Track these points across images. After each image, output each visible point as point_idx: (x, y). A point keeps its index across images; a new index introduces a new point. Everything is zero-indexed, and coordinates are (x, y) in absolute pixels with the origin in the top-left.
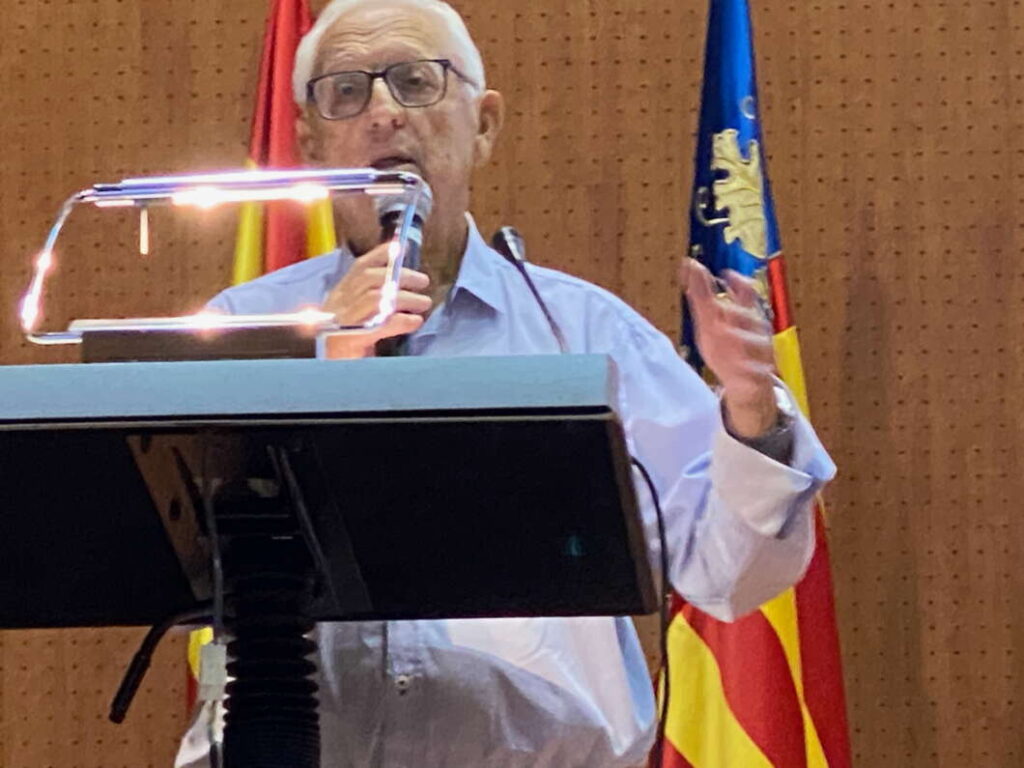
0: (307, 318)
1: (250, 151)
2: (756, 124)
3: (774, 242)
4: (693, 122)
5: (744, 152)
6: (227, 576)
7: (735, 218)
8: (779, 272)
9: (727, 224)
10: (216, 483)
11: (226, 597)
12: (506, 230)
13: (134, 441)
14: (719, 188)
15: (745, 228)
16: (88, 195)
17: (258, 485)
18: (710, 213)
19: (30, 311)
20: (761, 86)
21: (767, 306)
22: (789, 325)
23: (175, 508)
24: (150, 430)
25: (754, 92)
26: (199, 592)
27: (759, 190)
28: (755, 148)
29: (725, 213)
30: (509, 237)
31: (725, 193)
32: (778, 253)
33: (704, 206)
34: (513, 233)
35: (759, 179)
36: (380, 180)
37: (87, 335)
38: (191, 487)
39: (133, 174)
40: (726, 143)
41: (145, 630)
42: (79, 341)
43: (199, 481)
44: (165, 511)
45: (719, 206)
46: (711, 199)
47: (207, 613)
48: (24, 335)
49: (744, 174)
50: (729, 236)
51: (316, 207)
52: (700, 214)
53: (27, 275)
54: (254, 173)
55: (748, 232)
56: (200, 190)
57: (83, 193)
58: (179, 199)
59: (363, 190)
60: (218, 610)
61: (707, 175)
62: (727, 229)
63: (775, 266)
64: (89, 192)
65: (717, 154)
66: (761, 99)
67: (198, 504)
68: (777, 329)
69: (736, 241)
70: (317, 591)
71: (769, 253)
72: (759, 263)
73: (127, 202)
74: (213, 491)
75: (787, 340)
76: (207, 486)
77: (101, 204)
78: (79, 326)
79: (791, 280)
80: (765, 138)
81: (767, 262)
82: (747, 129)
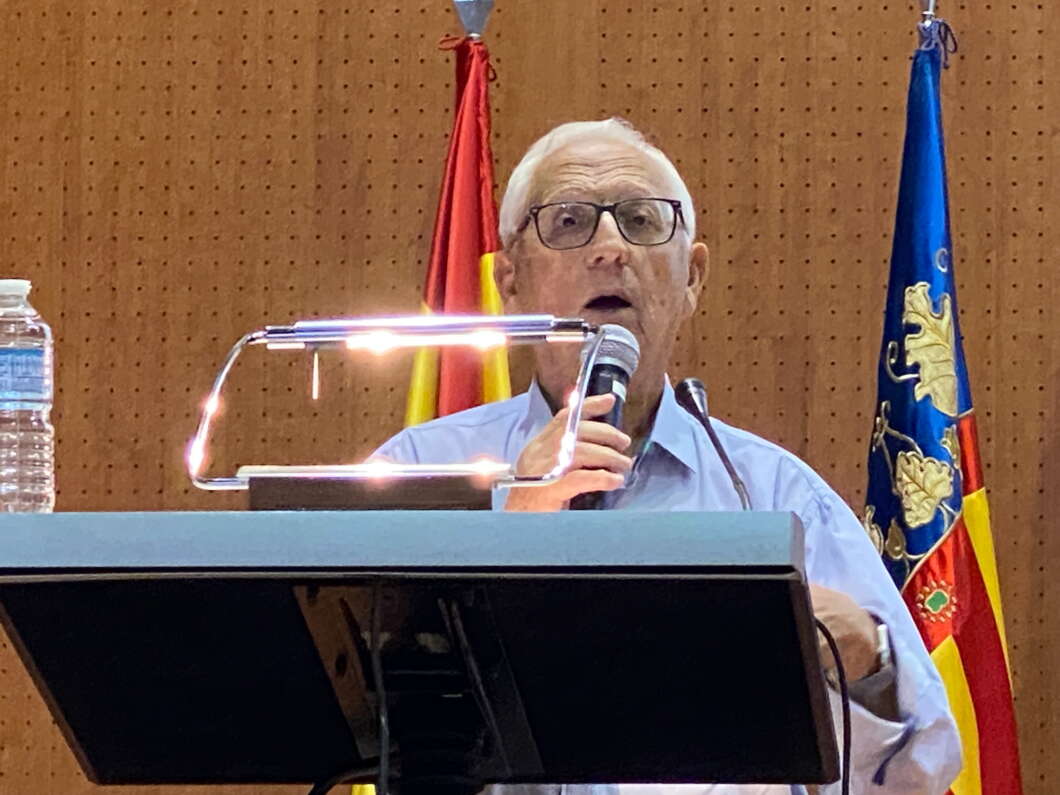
0: (483, 468)
2: (950, 275)
3: (965, 399)
4: (885, 279)
5: (936, 306)
6: (394, 733)
7: (925, 373)
8: (971, 435)
9: (918, 380)
10: (385, 637)
11: (392, 756)
12: (689, 382)
13: (301, 593)
14: (910, 343)
15: (936, 384)
16: (259, 337)
17: (429, 641)
18: (900, 368)
19: (196, 456)
20: (954, 240)
21: (957, 466)
22: (980, 485)
23: (342, 663)
24: (317, 582)
25: (948, 244)
26: (365, 751)
27: (950, 346)
28: (947, 303)
29: (916, 368)
30: (692, 389)
31: (916, 348)
32: (969, 412)
33: (893, 361)
34: (697, 385)
35: (952, 335)
36: (560, 327)
37: (252, 481)
38: (360, 643)
39: (303, 318)
40: (917, 297)
41: (307, 789)
42: (246, 487)
43: (366, 635)
44: (330, 667)
45: (909, 362)
46: (902, 354)
47: (372, 772)
48: (189, 478)
49: (936, 329)
50: (919, 395)
51: (492, 352)
52: (889, 369)
53: (194, 418)
54: (428, 318)
55: (939, 390)
56: (374, 334)
57: (255, 335)
58: (354, 343)
59: (545, 337)
60: (382, 769)
61: (897, 329)
62: (917, 386)
63: (966, 425)
64: (260, 334)
65: (908, 307)
66: (955, 251)
67: (365, 655)
68: (967, 491)
69: (927, 397)
70: (487, 751)
71: (960, 412)
72: (949, 422)
73: (298, 345)
74: (381, 645)
75: (976, 502)
76: (374, 640)
77: (271, 347)
78: (247, 472)
79: (982, 439)
80: (958, 291)
81: (957, 421)
82: (941, 282)
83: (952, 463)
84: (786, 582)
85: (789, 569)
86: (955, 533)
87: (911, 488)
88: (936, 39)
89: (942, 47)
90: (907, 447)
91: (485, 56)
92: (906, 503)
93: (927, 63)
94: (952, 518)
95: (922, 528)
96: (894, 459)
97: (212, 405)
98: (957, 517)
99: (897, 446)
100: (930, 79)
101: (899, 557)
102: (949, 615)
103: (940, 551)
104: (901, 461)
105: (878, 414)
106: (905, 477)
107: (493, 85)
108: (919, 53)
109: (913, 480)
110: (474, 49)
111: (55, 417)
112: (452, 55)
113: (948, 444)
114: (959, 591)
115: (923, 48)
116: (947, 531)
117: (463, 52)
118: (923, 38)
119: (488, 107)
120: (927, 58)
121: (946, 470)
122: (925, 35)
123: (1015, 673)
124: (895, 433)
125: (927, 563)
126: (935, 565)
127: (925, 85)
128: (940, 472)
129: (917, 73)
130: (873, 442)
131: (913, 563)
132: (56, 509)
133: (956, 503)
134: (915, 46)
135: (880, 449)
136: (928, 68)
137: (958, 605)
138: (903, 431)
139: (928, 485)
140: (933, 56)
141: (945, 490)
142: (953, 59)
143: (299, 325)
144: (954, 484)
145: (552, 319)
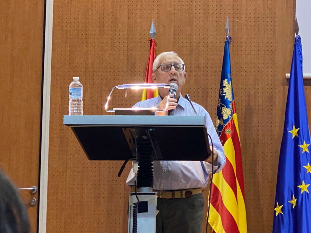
0: (153, 108)
1: (145, 81)
2: (231, 78)
3: (233, 98)
4: (220, 78)
5: (229, 83)
6: (138, 152)
7: (227, 94)
8: (234, 104)
9: (225, 95)
10: (137, 136)
11: (138, 156)
12: (187, 95)
13: (123, 129)
14: (224, 89)
15: (228, 96)
16: (117, 87)
17: (144, 137)
18: (223, 93)
19: (106, 106)
20: (232, 72)
21: (232, 109)
22: (236, 112)
23: (130, 140)
24: (126, 127)
25: (230, 73)
26: (134, 155)
27: (231, 89)
28: (230, 82)
29: (225, 93)
30: (188, 96)
31: (225, 90)
32: (234, 100)
33: (221, 92)
34: (189, 95)
35: (231, 88)
36: (166, 86)
37: (116, 111)
38: (133, 137)
39: (124, 84)
40: (225, 82)
41: (124, 161)
42: (114, 111)
43: (134, 136)
44: (128, 141)
45: (224, 92)
46: (223, 91)
47: (135, 159)
48: (105, 110)
49: (228, 87)
50: (226, 97)
51: (155, 90)
52: (221, 94)
53: (106, 100)
54: (145, 84)
55: (229, 97)
56: (135, 86)
57: (116, 87)
58: (132, 88)
59: (163, 87)
60: (137, 158)
61: (222, 87)
62: (225, 96)
63: (233, 103)
64: (117, 86)
65: (224, 83)
66: (232, 74)
67: (134, 140)
68: (233, 113)
69: (227, 98)
70: (153, 155)
71: (232, 100)
72: (231, 102)
73: (123, 88)
74: (136, 138)
75: (235, 115)
76: (135, 137)
77: (119, 88)
78: (115, 109)
79: (236, 105)
80: (232, 81)
81: (232, 102)
82: (229, 79)
83: (231, 109)
84: (203, 128)
85: (203, 125)
86: (231, 120)
87: (224, 113)
88: (229, 39)
89: (230, 41)
90: (224, 106)
91: (155, 42)
92: (223, 115)
93: (227, 43)
94: (231, 118)
95: (226, 120)
96: (221, 108)
97: (109, 98)
98: (232, 117)
99: (222, 106)
100: (228, 46)
101: (222, 124)
102: (230, 134)
103: (229, 124)
104: (223, 108)
105: (219, 101)
106: (223, 111)
107: (156, 46)
108: (226, 42)
109: (225, 112)
110: (153, 41)
111: (83, 100)
112: (149, 42)
113: (230, 106)
114: (232, 130)
115: (227, 41)
116: (230, 120)
117: (151, 41)
118: (226, 39)
119: (155, 50)
120: (227, 42)
121: (230, 110)
122: (227, 39)
123: (241, 143)
124: (222, 104)
125: (227, 125)
126: (228, 125)
127: (227, 47)
128: (229, 110)
129: (226, 45)
130: (218, 105)
131: (224, 125)
132: (83, 115)
133: (232, 115)
134: (225, 40)
135: (219, 107)
136: (227, 44)
137: (232, 132)
138: (223, 104)
139: (227, 112)
140: (228, 42)
141: (230, 113)
142: (232, 43)
143: (123, 85)
144: (231, 112)
145: (165, 84)
